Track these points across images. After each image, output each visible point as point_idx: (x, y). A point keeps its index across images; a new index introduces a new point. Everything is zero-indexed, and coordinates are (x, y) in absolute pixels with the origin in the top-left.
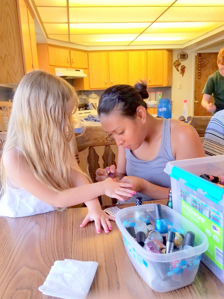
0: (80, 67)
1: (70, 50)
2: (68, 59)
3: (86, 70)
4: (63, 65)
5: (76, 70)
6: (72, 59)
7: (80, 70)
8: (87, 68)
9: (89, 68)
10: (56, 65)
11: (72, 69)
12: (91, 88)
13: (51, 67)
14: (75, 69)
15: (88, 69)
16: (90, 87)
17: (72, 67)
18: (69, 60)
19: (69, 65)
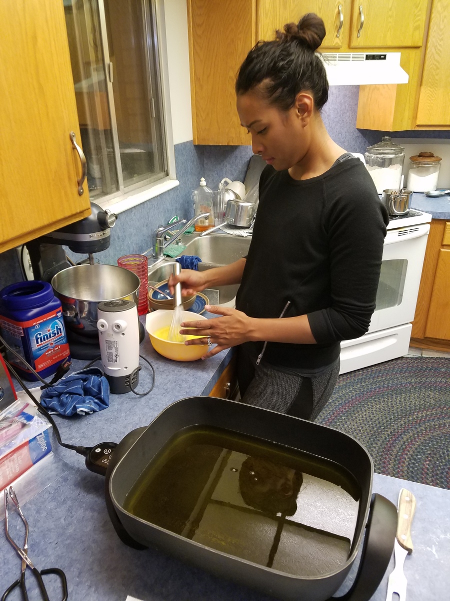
0: (390, 44)
2: (339, 13)
3: (413, 53)
5: (368, 57)
6: (360, 13)
7: (389, 55)
8: (420, 44)
9: (429, 45)
11: (351, 54)
12: (418, 123)
14: (365, 54)
15: (423, 49)
16: (415, 117)
17: (353, 44)
18: (342, 19)
19: (340, 37)
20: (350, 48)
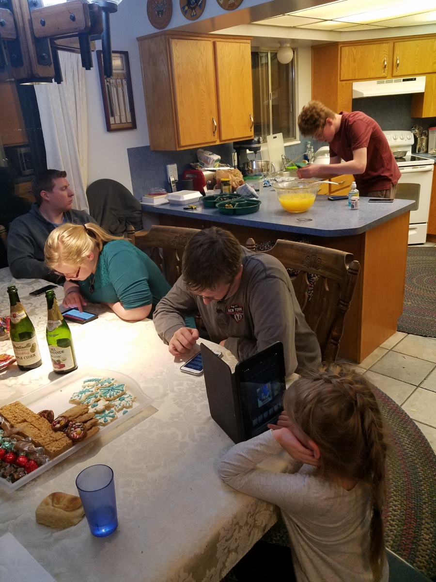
0: (417, 72)
1: (394, 43)
2: (384, 62)
4: (372, 76)
5: (404, 80)
6: (397, 60)
7: (418, 78)
10: (353, 78)
11: (394, 79)
13: (344, 83)
14: (402, 79)
18: (386, 63)
19: (386, 72)
20: (393, 76)
